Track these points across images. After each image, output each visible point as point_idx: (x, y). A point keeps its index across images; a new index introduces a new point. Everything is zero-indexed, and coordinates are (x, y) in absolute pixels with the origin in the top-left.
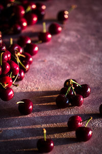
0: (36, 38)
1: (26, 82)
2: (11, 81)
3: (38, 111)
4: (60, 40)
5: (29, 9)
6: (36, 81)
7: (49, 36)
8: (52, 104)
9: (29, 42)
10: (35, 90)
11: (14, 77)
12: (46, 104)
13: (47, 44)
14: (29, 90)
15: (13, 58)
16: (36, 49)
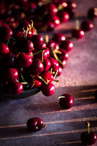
0: (70, 35)
1: (64, 78)
2: (52, 77)
3: (78, 105)
4: (92, 37)
5: (60, 7)
6: (73, 77)
7: (82, 33)
8: (90, 98)
9: (63, 39)
10: (73, 85)
11: (54, 73)
12: (84, 98)
13: (80, 40)
14: (68, 85)
15: (51, 55)
16: (71, 45)
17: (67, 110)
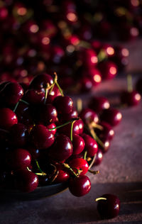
0: (117, 100)
1: (106, 168)
2: (87, 165)
3: (128, 213)
5: (103, 55)
6: (121, 167)
7: (138, 97)
9: (106, 105)
10: (121, 181)
11: (89, 159)
13: (134, 109)
14: (111, 181)
15: (86, 130)
16: (119, 116)
17: (109, 221)
